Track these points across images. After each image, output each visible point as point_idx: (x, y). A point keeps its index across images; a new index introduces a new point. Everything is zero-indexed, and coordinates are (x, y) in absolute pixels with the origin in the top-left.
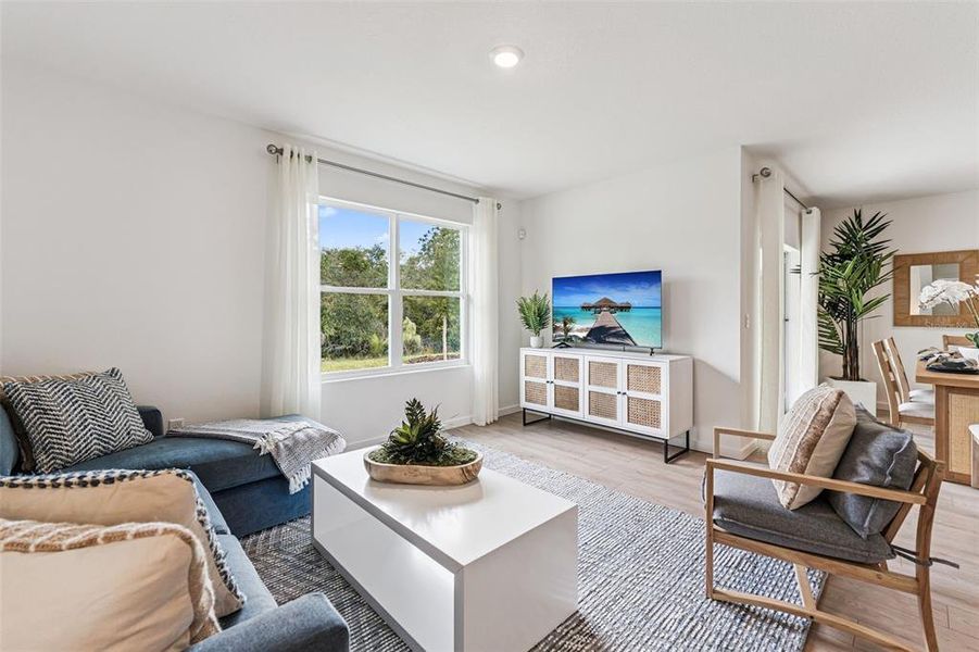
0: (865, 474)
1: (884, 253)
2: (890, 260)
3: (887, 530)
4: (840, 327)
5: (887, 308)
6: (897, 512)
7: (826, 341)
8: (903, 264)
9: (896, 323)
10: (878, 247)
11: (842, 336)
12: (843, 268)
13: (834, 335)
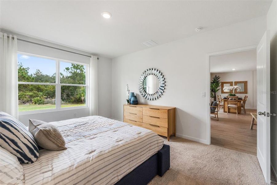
0: (213, 105)
1: (220, 82)
2: (221, 83)
3: (215, 110)
4: (213, 94)
5: (220, 91)
6: (216, 108)
7: (212, 96)
8: (223, 83)
9: (222, 93)
10: (218, 81)
11: (214, 95)
12: (214, 84)
13: (212, 95)
